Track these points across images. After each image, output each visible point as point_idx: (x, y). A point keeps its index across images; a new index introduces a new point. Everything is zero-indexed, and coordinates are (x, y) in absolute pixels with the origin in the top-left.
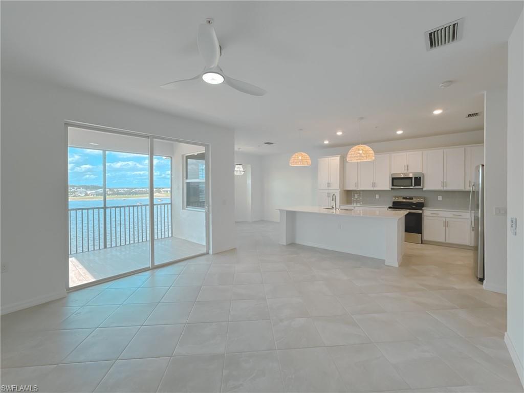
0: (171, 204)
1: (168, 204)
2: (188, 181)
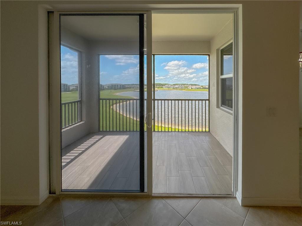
0: (209, 100)
1: (205, 100)
2: (224, 77)
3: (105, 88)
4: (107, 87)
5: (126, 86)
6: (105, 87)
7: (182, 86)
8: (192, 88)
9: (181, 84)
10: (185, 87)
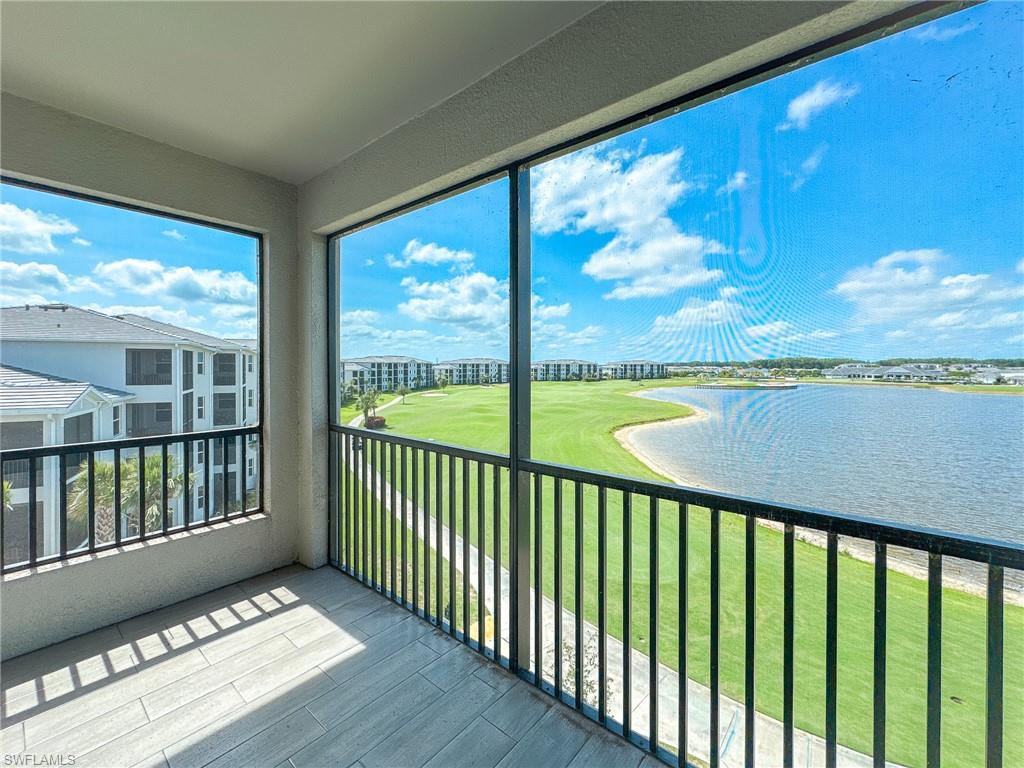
3: (606, 375)
4: (610, 372)
5: (671, 369)
6: (604, 372)
7: (932, 368)
8: (999, 381)
9: (929, 361)
10: (955, 374)
